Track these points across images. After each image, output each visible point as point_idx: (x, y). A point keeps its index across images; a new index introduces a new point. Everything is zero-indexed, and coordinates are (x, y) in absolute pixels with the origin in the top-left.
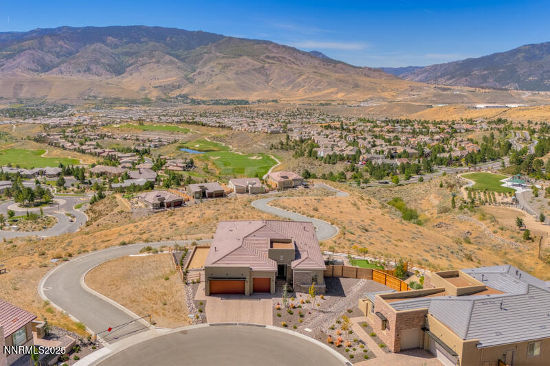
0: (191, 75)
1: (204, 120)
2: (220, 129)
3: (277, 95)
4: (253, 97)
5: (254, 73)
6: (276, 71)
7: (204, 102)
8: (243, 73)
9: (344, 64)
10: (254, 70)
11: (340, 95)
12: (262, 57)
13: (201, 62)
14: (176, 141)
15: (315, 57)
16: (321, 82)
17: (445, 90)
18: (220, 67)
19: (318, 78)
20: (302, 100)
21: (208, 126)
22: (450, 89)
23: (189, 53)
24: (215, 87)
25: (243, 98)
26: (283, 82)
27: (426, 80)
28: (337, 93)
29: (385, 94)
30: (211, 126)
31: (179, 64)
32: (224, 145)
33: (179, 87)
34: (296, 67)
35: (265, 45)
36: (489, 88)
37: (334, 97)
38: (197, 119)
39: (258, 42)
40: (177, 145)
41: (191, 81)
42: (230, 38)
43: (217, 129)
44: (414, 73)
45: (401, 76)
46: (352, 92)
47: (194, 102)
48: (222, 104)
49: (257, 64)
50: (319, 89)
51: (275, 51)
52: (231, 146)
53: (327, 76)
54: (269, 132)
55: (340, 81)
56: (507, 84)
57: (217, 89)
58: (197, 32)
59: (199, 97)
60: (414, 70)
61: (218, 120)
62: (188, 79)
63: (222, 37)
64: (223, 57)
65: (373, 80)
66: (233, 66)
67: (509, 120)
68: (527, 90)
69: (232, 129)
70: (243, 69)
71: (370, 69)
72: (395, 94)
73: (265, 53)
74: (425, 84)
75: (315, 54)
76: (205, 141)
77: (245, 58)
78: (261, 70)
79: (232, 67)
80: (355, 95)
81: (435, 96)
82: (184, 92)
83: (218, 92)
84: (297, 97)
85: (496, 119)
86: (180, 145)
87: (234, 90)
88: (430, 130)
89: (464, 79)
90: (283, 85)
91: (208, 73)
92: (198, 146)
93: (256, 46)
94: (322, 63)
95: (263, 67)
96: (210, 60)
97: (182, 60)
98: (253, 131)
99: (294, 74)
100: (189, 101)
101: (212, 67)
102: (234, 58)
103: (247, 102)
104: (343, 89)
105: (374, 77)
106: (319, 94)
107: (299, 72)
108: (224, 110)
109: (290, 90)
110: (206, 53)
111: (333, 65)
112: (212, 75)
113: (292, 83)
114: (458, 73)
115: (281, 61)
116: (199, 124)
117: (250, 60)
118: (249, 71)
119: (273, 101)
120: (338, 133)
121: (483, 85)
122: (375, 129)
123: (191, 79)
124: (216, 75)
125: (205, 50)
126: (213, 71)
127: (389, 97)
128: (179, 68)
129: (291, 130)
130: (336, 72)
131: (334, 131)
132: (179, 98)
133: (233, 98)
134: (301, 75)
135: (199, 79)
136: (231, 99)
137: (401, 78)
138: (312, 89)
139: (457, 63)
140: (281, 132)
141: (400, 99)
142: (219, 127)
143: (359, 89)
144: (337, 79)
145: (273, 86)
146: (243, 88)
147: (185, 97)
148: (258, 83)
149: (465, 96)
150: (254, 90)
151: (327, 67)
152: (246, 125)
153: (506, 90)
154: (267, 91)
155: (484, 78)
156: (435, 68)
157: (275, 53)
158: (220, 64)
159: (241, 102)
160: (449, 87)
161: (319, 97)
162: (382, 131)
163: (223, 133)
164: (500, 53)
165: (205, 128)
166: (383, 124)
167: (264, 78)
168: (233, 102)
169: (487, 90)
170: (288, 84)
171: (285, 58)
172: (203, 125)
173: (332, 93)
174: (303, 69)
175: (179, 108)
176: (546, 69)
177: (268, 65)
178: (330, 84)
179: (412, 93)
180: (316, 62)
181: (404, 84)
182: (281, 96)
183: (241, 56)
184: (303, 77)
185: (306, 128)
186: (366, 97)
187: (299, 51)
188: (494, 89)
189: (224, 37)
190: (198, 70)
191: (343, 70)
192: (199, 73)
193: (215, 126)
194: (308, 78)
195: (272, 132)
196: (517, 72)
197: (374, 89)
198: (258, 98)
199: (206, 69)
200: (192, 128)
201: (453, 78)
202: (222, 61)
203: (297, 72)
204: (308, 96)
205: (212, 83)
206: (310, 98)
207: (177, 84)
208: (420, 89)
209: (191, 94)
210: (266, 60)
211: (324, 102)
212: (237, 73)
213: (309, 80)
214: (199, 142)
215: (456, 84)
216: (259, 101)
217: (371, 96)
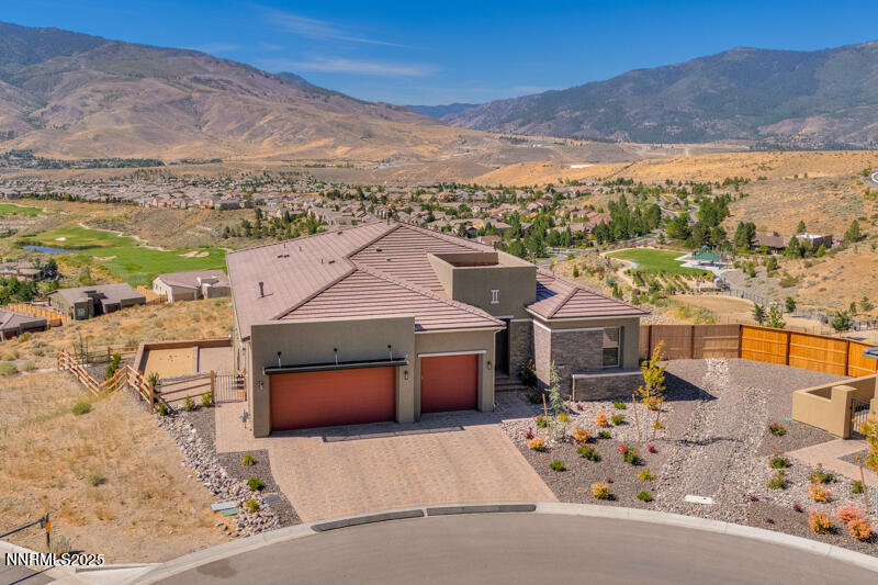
0: (37, 113)
1: (73, 191)
2: (110, 206)
3: (219, 150)
4: (171, 154)
5: (171, 108)
6: (214, 105)
7: (68, 165)
8: (147, 109)
9: (343, 96)
10: (171, 103)
11: (341, 151)
12: (185, 80)
13: (58, 87)
14: (10, 233)
15: (289, 83)
16: (304, 126)
17: (517, 141)
18: (100, 97)
19: (298, 120)
20: (269, 159)
21: (84, 201)
22: (524, 141)
23: (30, 71)
24: (91, 136)
25: (152, 155)
26: (231, 126)
27: (484, 126)
28: (335, 147)
29: (420, 150)
30: (91, 202)
31: (8, 91)
32: (120, 235)
33: (11, 136)
34: (254, 98)
35: (190, 58)
36: (587, 139)
37: (330, 154)
38: (57, 190)
39: (176, 52)
40: (14, 239)
41: (37, 124)
42: (119, 44)
43: (103, 206)
44: (464, 115)
45: (442, 119)
46: (362, 146)
47: (45, 164)
48: (106, 167)
49: (177, 93)
50: (301, 140)
51: (211, 70)
52: (137, 238)
53: (314, 116)
54: (218, 205)
55: (339, 125)
56: (612, 133)
57: (96, 139)
58: (47, 30)
59: (57, 156)
60: (462, 110)
61: (103, 191)
62: (30, 120)
63: (99, 40)
64: (104, 79)
65: (397, 125)
66: (127, 95)
67: (637, 181)
68: (644, 142)
69: (136, 204)
70: (148, 103)
71: (389, 106)
72: (436, 149)
73: (190, 73)
74: (485, 133)
75: (287, 79)
76: (77, 230)
77: (151, 80)
78: (185, 104)
79: (126, 98)
80: (367, 150)
81: (503, 151)
82: (23, 146)
83: (98, 144)
84: (263, 153)
85: (615, 179)
86: (21, 239)
87: (131, 141)
88: (518, 197)
89: (545, 124)
90: (231, 132)
91: (73, 108)
92: (63, 239)
93: (171, 60)
94: (302, 92)
95: (188, 99)
96: (78, 83)
97: (17, 83)
98: (183, 206)
99: (252, 112)
100: (34, 163)
101: (81, 98)
102: (127, 80)
103: (160, 164)
104: (345, 140)
105: (397, 121)
106: (302, 148)
107: (260, 107)
108: (113, 176)
109: (245, 141)
110: (66, 70)
111: (323, 97)
112: (82, 113)
113: (249, 128)
114: (536, 114)
115: (223, 88)
116: (62, 199)
117: (160, 85)
118: (160, 105)
119: (213, 161)
120: (356, 205)
121: (576, 134)
122: (423, 197)
123: (38, 119)
124: (92, 112)
125: (66, 65)
126: (85, 105)
127: (426, 155)
128: (9, 98)
129: (261, 202)
130: (330, 110)
131: (348, 202)
132: (12, 157)
133: (131, 157)
134: (266, 115)
135: (54, 121)
136: (125, 157)
137: (442, 123)
138: (288, 140)
139: (531, 98)
140: (242, 205)
141: (445, 157)
142: (108, 201)
143: (372, 139)
144: (332, 123)
145: (210, 133)
146: (150, 137)
147: (25, 156)
148: (180, 129)
149: (552, 152)
150: (171, 140)
151: (312, 101)
152: (167, 197)
153: (613, 141)
154: (198, 144)
155: (577, 123)
156: (497, 106)
157: (211, 72)
158: (99, 91)
159: (148, 163)
160: (523, 137)
161: (302, 153)
162: (434, 200)
163: (116, 212)
164: (596, 83)
165: (77, 204)
166: (433, 190)
167: (192, 119)
168: (130, 163)
169: (584, 143)
170: (240, 130)
171: (230, 83)
172: (71, 199)
173: (325, 147)
174: (268, 103)
175: (14, 175)
176: (667, 109)
177: (198, 95)
178: (320, 132)
179: (465, 148)
180: (292, 92)
181: (450, 133)
182: (229, 152)
183: (142, 76)
184: (269, 117)
185: (289, 199)
186: (386, 154)
187: (256, 71)
188: (595, 140)
189: (105, 41)
190: (52, 104)
191: (342, 106)
192: (55, 109)
193: (99, 201)
194: (277, 119)
195: (225, 207)
196: (625, 113)
197: (399, 140)
198: (182, 156)
199: (68, 101)
200: (47, 207)
201: (529, 122)
202: (103, 86)
203: (256, 107)
204: (282, 152)
205: (85, 129)
206: (285, 155)
207: (7, 130)
208: (478, 141)
209: (37, 150)
210: (193, 85)
211: (312, 163)
212: (135, 109)
213: (280, 123)
214: (63, 232)
215: (533, 134)
216: (185, 161)
217: (395, 152)
